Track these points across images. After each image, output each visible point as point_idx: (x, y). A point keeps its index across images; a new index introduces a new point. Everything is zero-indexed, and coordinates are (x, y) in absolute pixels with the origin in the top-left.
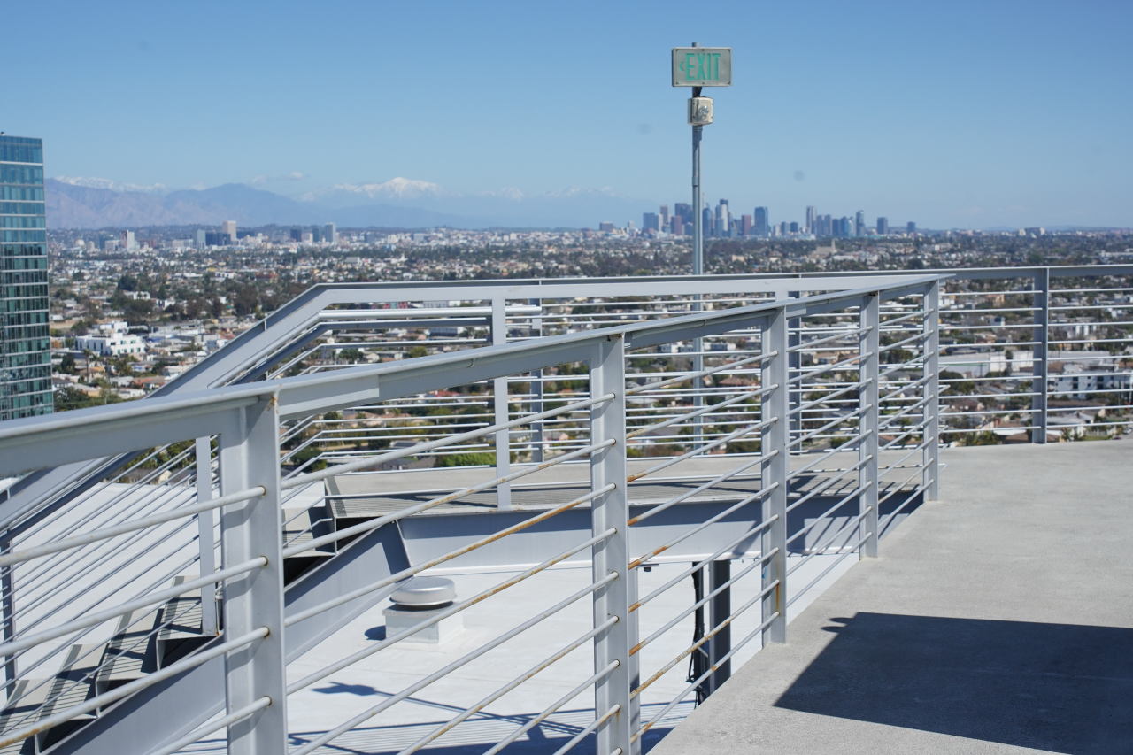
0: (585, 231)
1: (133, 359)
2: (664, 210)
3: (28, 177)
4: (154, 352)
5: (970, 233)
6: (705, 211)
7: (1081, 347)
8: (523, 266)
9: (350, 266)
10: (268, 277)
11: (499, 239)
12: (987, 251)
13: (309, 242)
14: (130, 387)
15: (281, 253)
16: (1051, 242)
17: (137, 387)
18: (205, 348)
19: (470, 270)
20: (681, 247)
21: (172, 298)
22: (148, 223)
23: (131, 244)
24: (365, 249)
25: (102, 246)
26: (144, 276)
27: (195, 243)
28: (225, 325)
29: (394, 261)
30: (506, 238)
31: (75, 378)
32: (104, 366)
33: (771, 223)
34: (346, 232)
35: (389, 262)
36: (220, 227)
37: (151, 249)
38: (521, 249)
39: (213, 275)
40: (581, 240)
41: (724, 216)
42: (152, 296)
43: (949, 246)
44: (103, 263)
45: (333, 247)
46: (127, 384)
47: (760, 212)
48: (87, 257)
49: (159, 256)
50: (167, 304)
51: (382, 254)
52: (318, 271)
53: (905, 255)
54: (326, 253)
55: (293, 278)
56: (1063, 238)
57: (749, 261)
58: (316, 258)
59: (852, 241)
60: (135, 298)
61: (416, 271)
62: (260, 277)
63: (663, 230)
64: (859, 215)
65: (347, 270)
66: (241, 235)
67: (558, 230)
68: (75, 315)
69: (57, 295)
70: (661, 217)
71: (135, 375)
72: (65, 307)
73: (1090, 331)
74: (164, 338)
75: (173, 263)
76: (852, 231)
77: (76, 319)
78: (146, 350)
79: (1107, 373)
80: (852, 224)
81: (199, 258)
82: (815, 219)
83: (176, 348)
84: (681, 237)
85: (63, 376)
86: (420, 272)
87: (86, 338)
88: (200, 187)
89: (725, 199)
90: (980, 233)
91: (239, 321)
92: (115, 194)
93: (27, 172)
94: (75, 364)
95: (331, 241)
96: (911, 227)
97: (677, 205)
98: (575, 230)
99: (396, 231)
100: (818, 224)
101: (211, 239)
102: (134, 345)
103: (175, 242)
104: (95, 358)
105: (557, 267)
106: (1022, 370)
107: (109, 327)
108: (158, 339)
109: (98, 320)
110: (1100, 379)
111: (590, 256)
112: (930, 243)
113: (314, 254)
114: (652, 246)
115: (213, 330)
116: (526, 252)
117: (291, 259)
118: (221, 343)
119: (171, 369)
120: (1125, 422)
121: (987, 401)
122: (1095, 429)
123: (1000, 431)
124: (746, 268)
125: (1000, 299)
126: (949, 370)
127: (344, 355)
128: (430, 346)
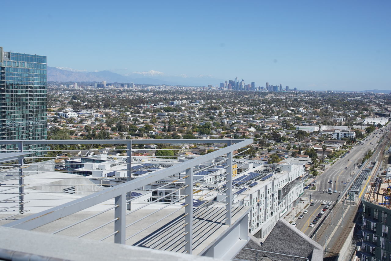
0: (204, 87)
1: (74, 119)
2: (226, 82)
4: (80, 117)
5: (312, 91)
6: (238, 83)
7: (340, 125)
8: (186, 96)
9: (137, 95)
10: (114, 97)
11: (179, 89)
12: (316, 97)
13: (126, 88)
14: (72, 127)
15: (118, 90)
16: (334, 95)
17: (74, 127)
18: (94, 117)
19: (171, 97)
20: (230, 93)
21: (87, 102)
22: (81, 81)
23: (76, 87)
24: (142, 90)
25: (68, 87)
26: (79, 96)
27: (94, 87)
28: (101, 110)
29: (149, 94)
30: (181, 88)
31: (57, 124)
32: (66, 121)
33: (256, 87)
34: (137, 85)
35: (148, 94)
36: (101, 83)
37: (82, 88)
38: (185, 91)
39: (98, 96)
40: (203, 90)
41: (243, 84)
42: (81, 102)
43: (306, 95)
44: (68, 92)
45: (133, 89)
46: (72, 126)
47: (253, 84)
48: (64, 90)
49: (84, 90)
50: (85, 104)
51: (147, 92)
52: (128, 96)
53: (293, 97)
54: (131, 91)
55: (121, 98)
56: (338, 94)
57: (249, 97)
58: (128, 92)
59: (279, 93)
60: (76, 102)
61: (156, 97)
62: (112, 97)
63: (226, 88)
64: (281, 85)
65: (136, 96)
66: (107, 85)
67: (196, 87)
68: (59, 106)
69: (54, 100)
70: (225, 84)
71: (74, 123)
72: (56, 104)
73: (343, 121)
74: (83, 113)
75: (87, 92)
76: (279, 90)
77: (59, 107)
78: (78, 117)
79: (347, 133)
80: (279, 88)
81: (95, 91)
82: (268, 86)
83: (86, 116)
84: (231, 90)
85: (54, 123)
86: (157, 97)
87: (61, 113)
88: (96, 71)
89: (243, 79)
90: (314, 91)
91: (104, 109)
92: (73, 72)
94: (57, 120)
95: (132, 87)
96: (295, 89)
97: (230, 81)
98: (201, 87)
99: (151, 85)
100: (269, 87)
101: (99, 86)
102: (75, 115)
103: (89, 86)
104: (63, 118)
105: (195, 97)
106: (323, 131)
107: (68, 110)
108: (82, 114)
109: (65, 108)
110: (345, 134)
111: (205, 94)
112: (300, 94)
113: (127, 91)
114: (222, 92)
115: (97, 112)
116: (187, 92)
117: (121, 92)
118: (99, 115)
119: (84, 122)
120: (351, 147)
121: (313, 139)
122: (342, 148)
123: (315, 148)
124: (248, 99)
125: (319, 110)
126: (303, 130)
127: (133, 120)
128: (157, 118)
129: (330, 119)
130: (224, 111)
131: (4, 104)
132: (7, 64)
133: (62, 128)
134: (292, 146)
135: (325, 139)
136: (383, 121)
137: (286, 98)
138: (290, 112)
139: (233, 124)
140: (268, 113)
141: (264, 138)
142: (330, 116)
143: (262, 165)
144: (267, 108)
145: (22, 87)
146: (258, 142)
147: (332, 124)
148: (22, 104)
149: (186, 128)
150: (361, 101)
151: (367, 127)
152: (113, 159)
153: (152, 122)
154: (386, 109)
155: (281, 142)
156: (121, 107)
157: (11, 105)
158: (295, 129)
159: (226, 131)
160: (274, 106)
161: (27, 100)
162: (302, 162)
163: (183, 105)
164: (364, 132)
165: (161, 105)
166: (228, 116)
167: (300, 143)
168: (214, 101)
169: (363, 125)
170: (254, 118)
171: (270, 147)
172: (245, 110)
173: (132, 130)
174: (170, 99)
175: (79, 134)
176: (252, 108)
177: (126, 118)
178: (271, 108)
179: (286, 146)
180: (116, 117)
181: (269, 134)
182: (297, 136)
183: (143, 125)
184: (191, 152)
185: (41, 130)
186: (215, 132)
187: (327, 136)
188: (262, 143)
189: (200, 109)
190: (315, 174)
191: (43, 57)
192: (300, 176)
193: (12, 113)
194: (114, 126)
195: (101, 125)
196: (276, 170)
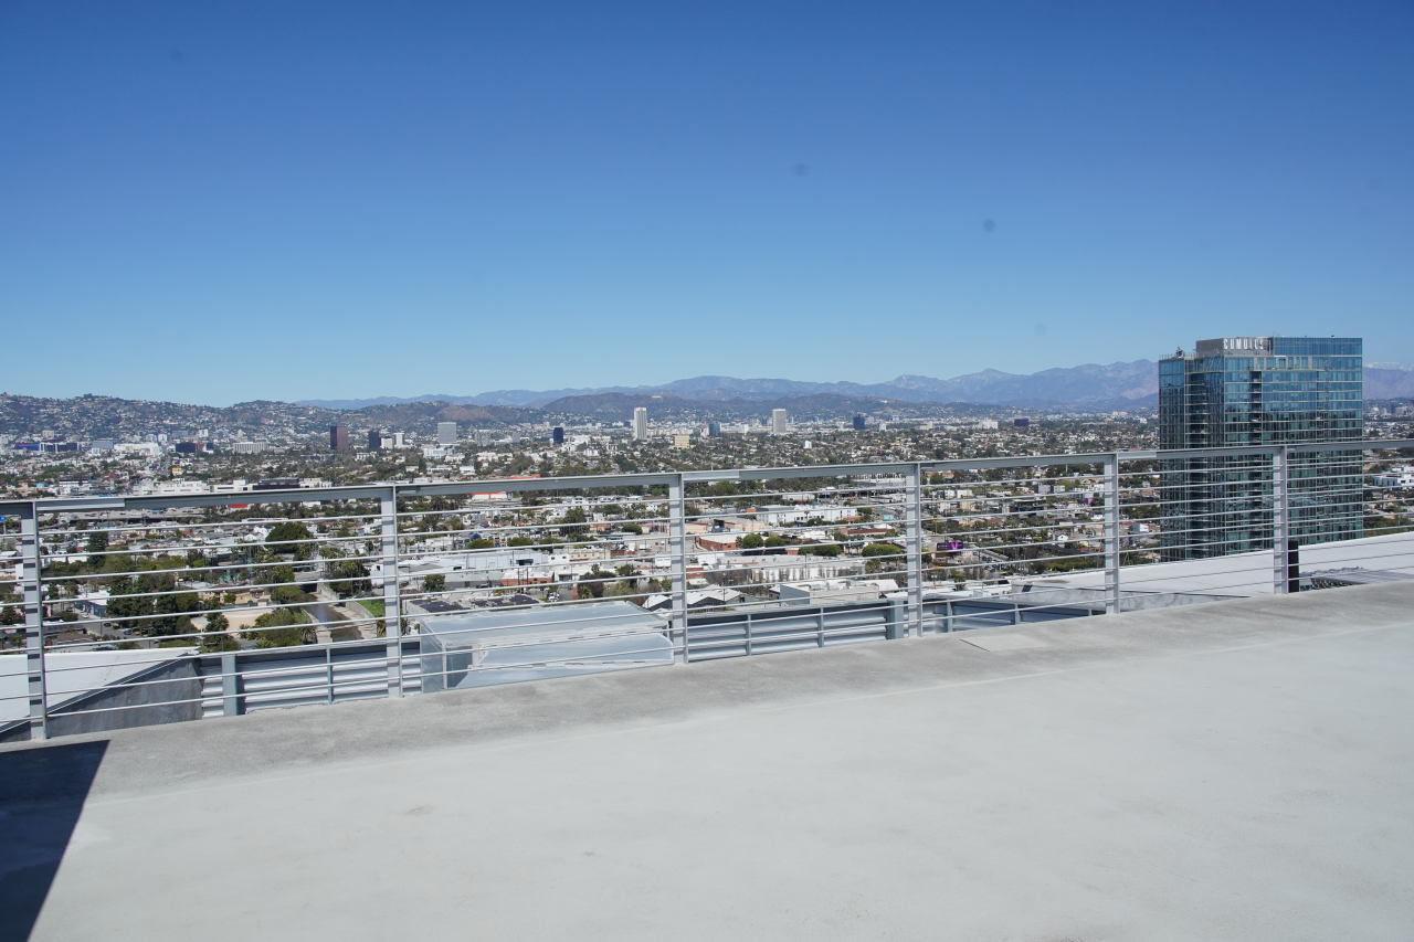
3: (1350, 365)
25: (1393, 412)
31: (1373, 505)
32: (1396, 498)
44: (1394, 423)
48: (1381, 420)
87: (1381, 477)
93: (1350, 362)
94: (1372, 495)
104: (1389, 492)
107: (1399, 469)
109: (1391, 465)
132: (1265, 365)
133: (1386, 515)
145: (1301, 417)
191: (1353, 340)
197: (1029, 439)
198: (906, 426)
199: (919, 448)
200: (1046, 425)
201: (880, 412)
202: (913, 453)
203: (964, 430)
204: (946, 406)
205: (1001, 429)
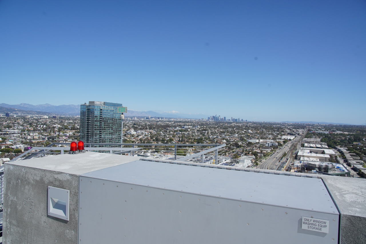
0: (199, 119)
1: (134, 135)
2: (211, 117)
4: (137, 134)
5: (255, 122)
6: (217, 117)
7: (270, 139)
8: (190, 124)
9: (166, 123)
12: (257, 124)
13: (160, 119)
15: (156, 121)
17: (134, 139)
18: (144, 134)
21: (141, 126)
22: (138, 116)
23: (136, 119)
24: (168, 120)
25: (132, 119)
26: (137, 123)
27: (145, 119)
29: (172, 122)
30: (188, 120)
31: (126, 137)
32: (130, 136)
34: (166, 118)
37: (138, 119)
39: (147, 123)
40: (199, 121)
41: (220, 118)
42: (138, 126)
43: (252, 124)
44: (132, 121)
47: (225, 118)
48: (130, 120)
51: (170, 121)
52: (161, 123)
53: (245, 125)
54: (163, 121)
55: (158, 124)
59: (238, 122)
60: (136, 126)
62: (153, 124)
63: (211, 120)
64: (239, 118)
66: (151, 118)
67: (196, 119)
68: (127, 128)
69: (125, 125)
71: (134, 137)
73: (271, 137)
75: (141, 122)
76: (238, 121)
80: (238, 120)
81: (145, 121)
83: (140, 134)
84: (213, 121)
85: (124, 137)
86: (176, 124)
87: (128, 132)
88: (146, 111)
89: (220, 115)
91: (149, 130)
92: (134, 112)
94: (126, 135)
95: (163, 119)
96: (246, 121)
97: (213, 116)
99: (173, 118)
100: (233, 120)
101: (147, 118)
102: (135, 133)
103: (142, 119)
105: (195, 124)
106: (261, 142)
107: (131, 130)
108: (138, 132)
110: (272, 144)
111: (200, 123)
112: (249, 123)
113: (161, 121)
114: (209, 122)
115: (146, 131)
116: (191, 122)
117: (158, 122)
118: (147, 133)
119: (139, 137)
120: (276, 150)
121: (256, 146)
122: (271, 151)
123: (257, 151)
124: (222, 125)
125: (259, 132)
126: (250, 142)
127: (164, 136)
128: (176, 135)
129: (265, 136)
130: (210, 131)
131: (101, 127)
132: (103, 108)
133: (128, 139)
134: (245, 150)
135: (262, 146)
136: (292, 138)
137: (242, 125)
138: (244, 132)
139: (214, 138)
140: (233, 133)
141: (230, 145)
142: (265, 134)
143: (230, 160)
144: (232, 130)
145: (110, 119)
146: (227, 148)
147: (265, 139)
148: (110, 127)
149: (190, 140)
150: (280, 127)
151: (283, 140)
152: (153, 155)
153: (173, 137)
154: (293, 131)
155: (239, 148)
156: (157, 129)
157: (105, 127)
158: (246, 141)
159: (211, 142)
160: (236, 129)
161: (112, 125)
162: (250, 158)
163: (189, 128)
164: (282, 143)
165: (178, 128)
166: (212, 134)
167: (249, 148)
168: (205, 126)
169: (282, 139)
170: (225, 135)
171: (234, 150)
172: (221, 131)
173: (163, 141)
174: (182, 125)
175: (137, 142)
176: (224, 130)
177: (160, 135)
178: (234, 130)
179: (242, 150)
180: (155, 134)
181: (233, 143)
182: (247, 145)
183: (168, 138)
184: (193, 152)
185: (119, 140)
186: (205, 142)
187: (263, 145)
188: (229, 148)
189: (198, 130)
190: (257, 164)
191: (120, 104)
192: (249, 165)
193: (105, 132)
194: (154, 139)
195: (148, 138)
196: (237, 162)
197: (56, 121)
198: (22, 116)
199: (25, 122)
200: (60, 118)
201: (15, 112)
202: (23, 123)
203: (39, 118)
204: (34, 112)
205: (49, 118)
